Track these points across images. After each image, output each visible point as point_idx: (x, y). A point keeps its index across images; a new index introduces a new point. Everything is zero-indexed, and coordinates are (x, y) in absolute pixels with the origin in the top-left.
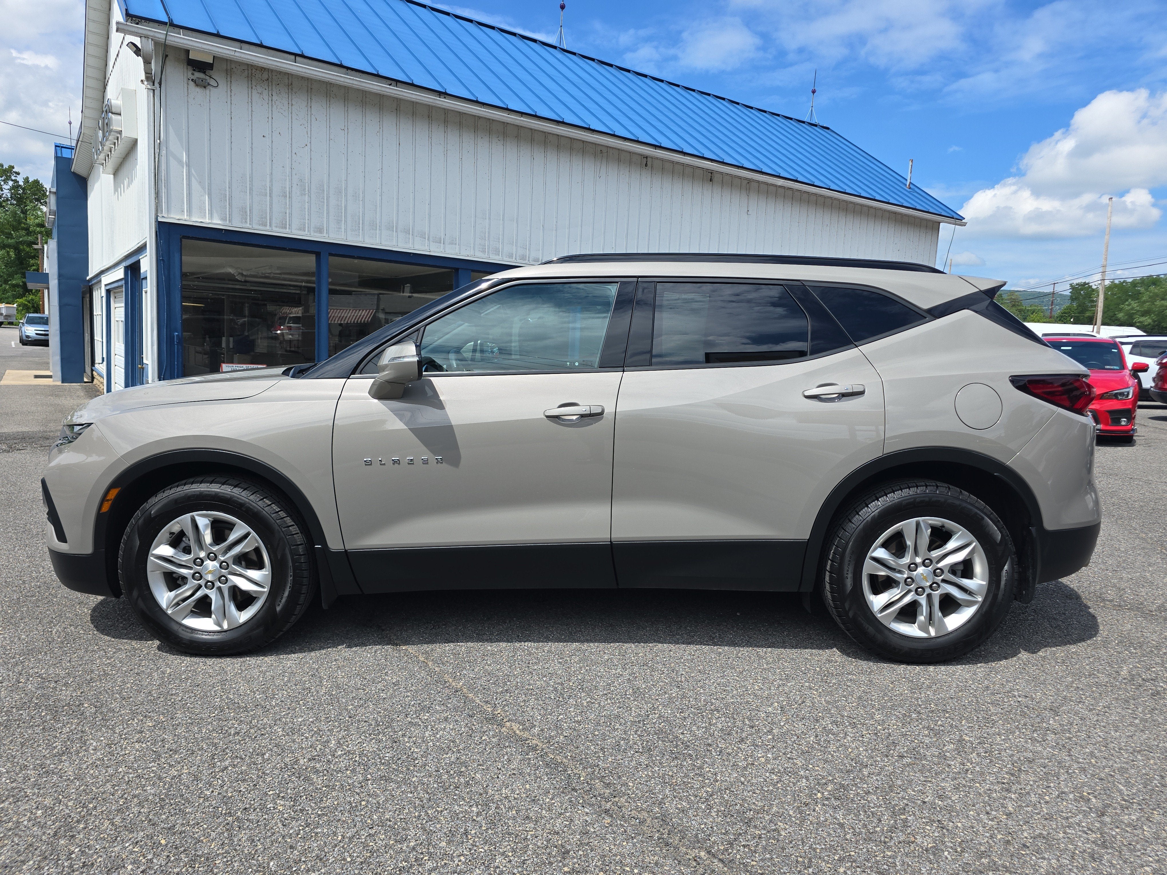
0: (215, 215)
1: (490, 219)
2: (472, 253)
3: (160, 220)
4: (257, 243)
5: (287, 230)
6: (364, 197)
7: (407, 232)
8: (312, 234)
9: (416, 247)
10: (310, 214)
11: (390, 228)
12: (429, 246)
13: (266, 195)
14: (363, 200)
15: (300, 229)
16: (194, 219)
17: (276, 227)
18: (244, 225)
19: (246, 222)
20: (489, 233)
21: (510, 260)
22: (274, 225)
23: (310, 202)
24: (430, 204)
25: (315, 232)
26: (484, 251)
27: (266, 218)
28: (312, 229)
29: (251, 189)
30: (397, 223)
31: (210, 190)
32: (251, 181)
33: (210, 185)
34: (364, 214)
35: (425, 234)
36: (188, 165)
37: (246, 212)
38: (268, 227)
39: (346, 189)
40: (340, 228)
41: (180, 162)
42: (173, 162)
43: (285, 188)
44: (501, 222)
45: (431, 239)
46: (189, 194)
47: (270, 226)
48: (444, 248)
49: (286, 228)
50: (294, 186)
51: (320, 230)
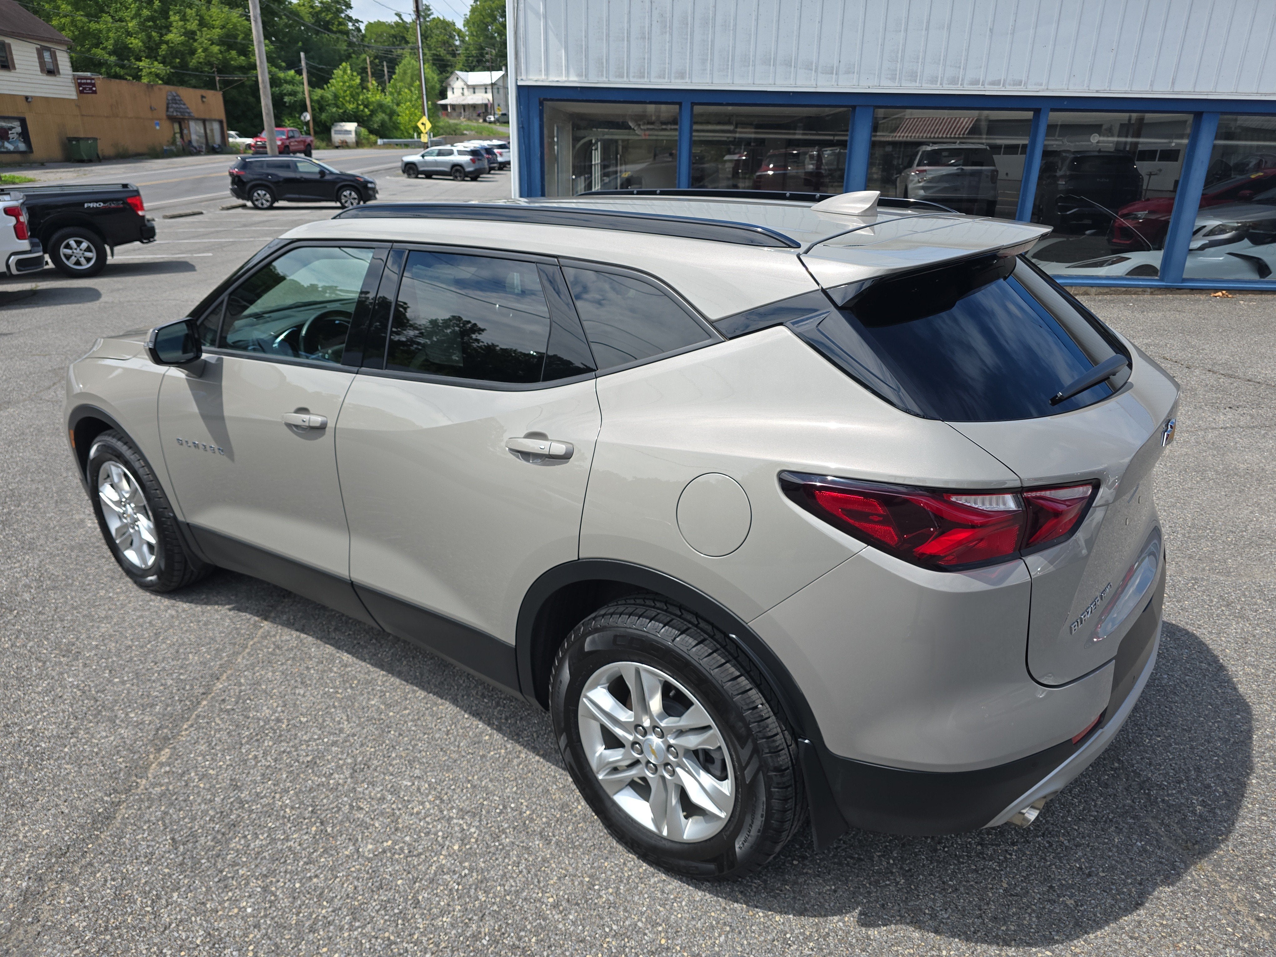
0: (572, 71)
1: (906, 30)
2: (876, 83)
3: (519, 83)
4: (614, 99)
5: (646, 79)
6: (735, 25)
7: (788, 63)
8: (673, 81)
9: (799, 83)
10: (671, 56)
11: (767, 61)
12: (816, 80)
13: (623, 40)
14: (735, 30)
15: (660, 77)
16: (551, 78)
17: (634, 77)
18: (600, 79)
19: (602, 75)
20: (903, 51)
21: (933, 86)
22: (631, 75)
23: (671, 41)
24: (821, 22)
25: (676, 78)
26: (893, 79)
27: (623, 67)
28: (673, 75)
29: (608, 35)
30: (776, 53)
31: (566, 42)
32: (608, 25)
33: (566, 36)
34: (734, 47)
35: (812, 63)
36: (545, 17)
37: (602, 63)
38: (625, 79)
39: (714, 18)
40: (705, 70)
41: (537, 14)
42: (531, 16)
43: (644, 27)
44: (924, 32)
45: (820, 69)
46: (547, 50)
47: (628, 76)
48: (837, 81)
49: (644, 77)
50: (654, 23)
51: (682, 75)
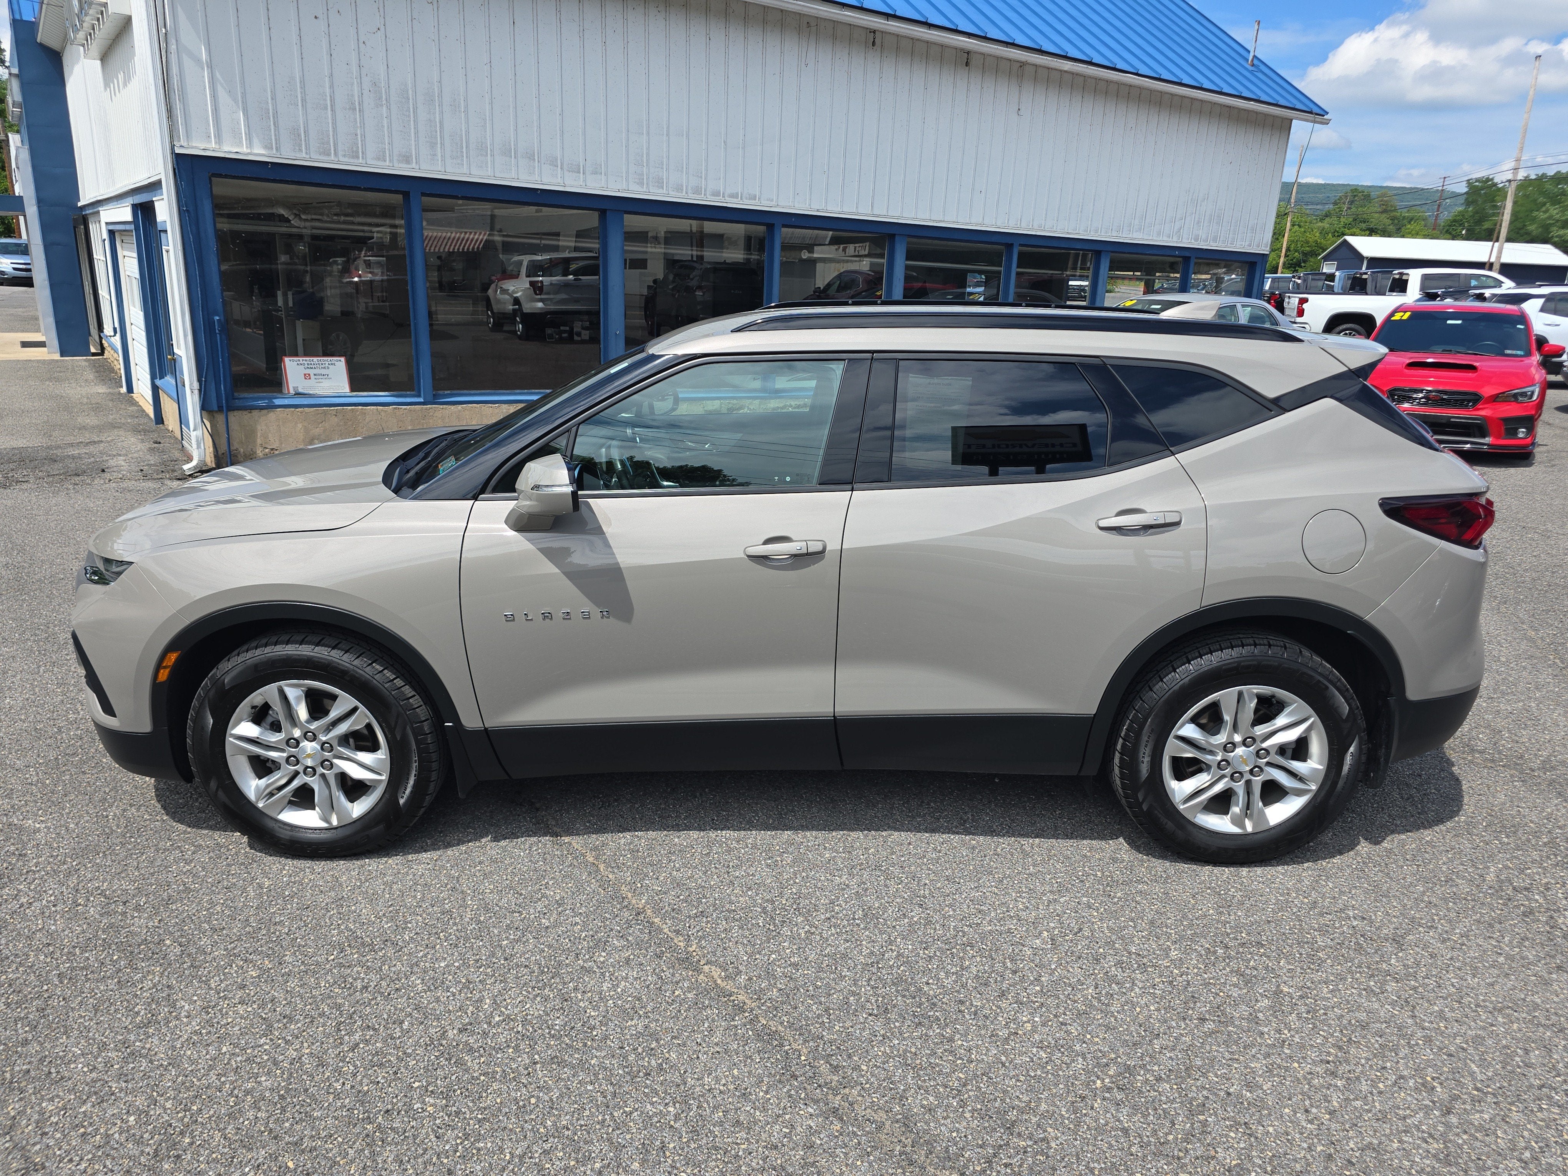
0: (255, 140)
1: (648, 134)
2: (624, 187)
3: (177, 151)
4: (319, 181)
5: (361, 161)
6: (466, 107)
7: (531, 157)
8: (396, 165)
9: (545, 180)
10: (391, 135)
11: (506, 152)
12: (563, 177)
13: (326, 108)
14: (466, 111)
15: (379, 159)
16: (226, 148)
17: (344, 156)
18: (298, 155)
19: (301, 150)
20: (648, 154)
21: (679, 194)
22: (340, 153)
23: (389, 117)
24: (561, 114)
25: (399, 161)
26: (641, 184)
27: (328, 143)
28: (395, 158)
29: (304, 100)
30: (516, 145)
31: (244, 102)
32: (303, 87)
33: (244, 94)
34: (468, 132)
35: (556, 160)
36: (210, 67)
37: (299, 135)
38: (333, 157)
39: (440, 95)
40: (435, 155)
41: (198, 61)
42: (187, 62)
43: (353, 96)
44: (665, 138)
45: (565, 167)
46: (216, 110)
47: (336, 154)
48: (585, 181)
49: (358, 157)
50: (366, 92)
51: (407, 159)
